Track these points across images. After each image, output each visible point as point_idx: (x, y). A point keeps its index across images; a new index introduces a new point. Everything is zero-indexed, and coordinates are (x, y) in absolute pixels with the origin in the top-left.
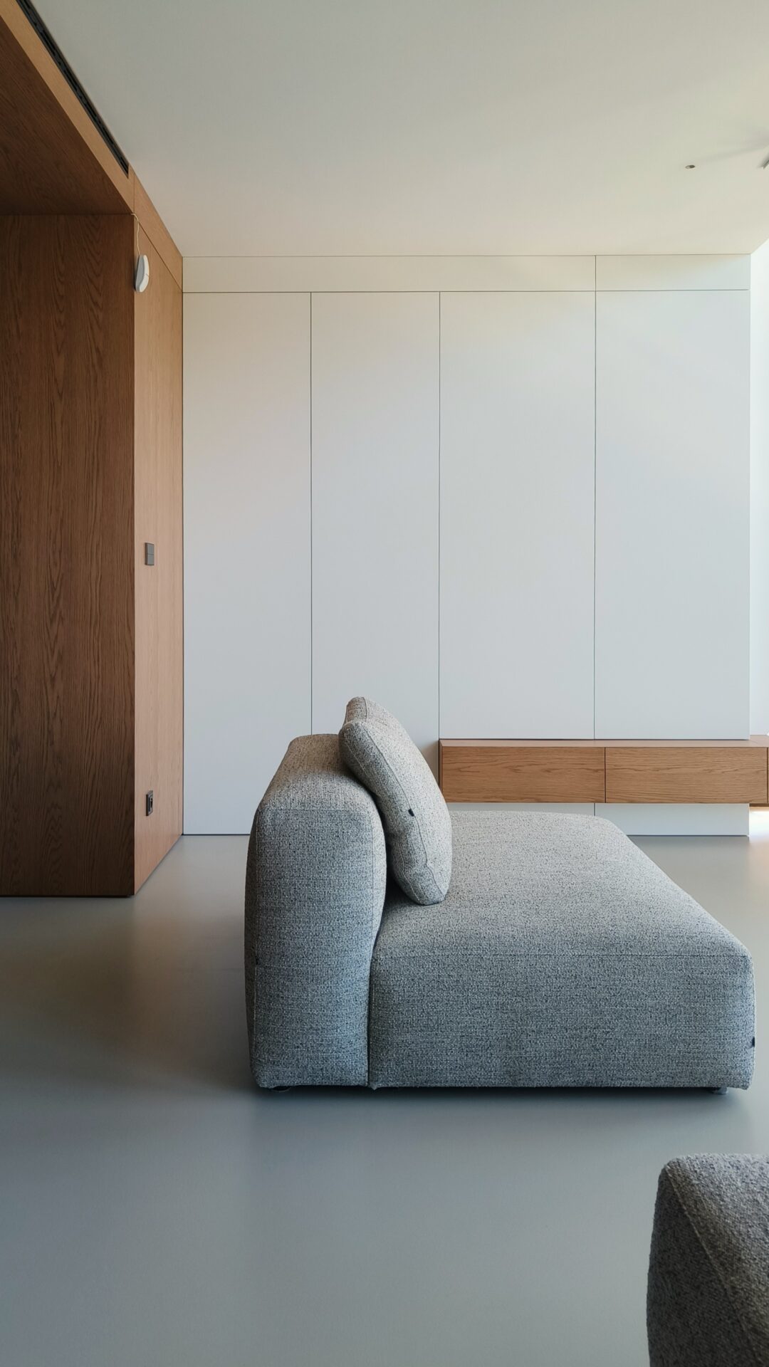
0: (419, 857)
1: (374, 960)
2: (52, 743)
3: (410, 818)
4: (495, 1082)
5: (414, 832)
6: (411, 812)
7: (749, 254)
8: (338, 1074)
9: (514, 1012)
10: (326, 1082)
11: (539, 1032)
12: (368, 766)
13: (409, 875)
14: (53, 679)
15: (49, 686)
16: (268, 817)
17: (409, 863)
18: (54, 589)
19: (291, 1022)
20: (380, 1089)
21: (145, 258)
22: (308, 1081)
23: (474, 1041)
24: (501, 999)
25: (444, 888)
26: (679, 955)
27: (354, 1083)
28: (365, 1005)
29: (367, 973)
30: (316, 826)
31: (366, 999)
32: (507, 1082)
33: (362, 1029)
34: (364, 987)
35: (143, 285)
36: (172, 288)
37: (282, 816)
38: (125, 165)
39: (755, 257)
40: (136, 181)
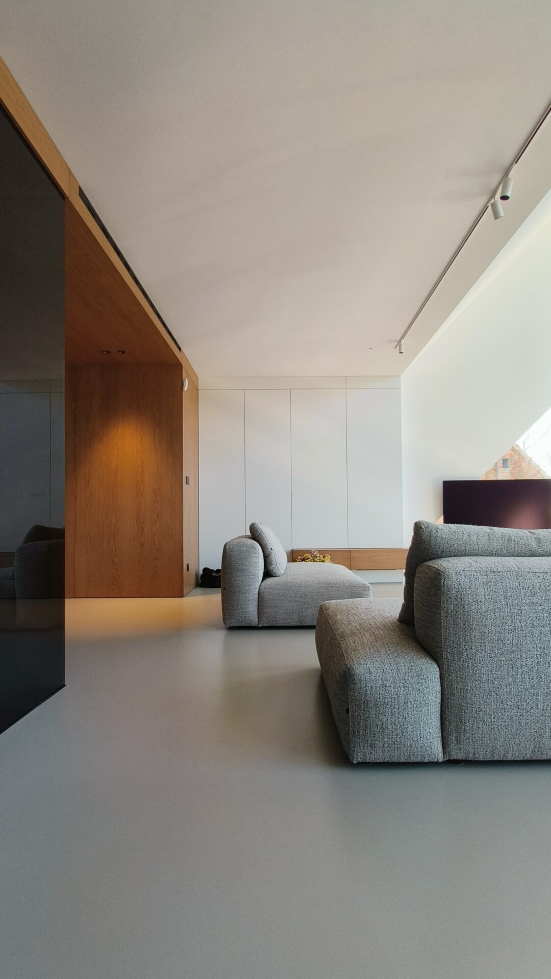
0: (274, 562)
1: (259, 589)
2: (155, 544)
3: (271, 551)
4: (295, 624)
5: (273, 554)
6: (271, 549)
7: (400, 376)
8: (249, 622)
9: (300, 602)
10: (246, 625)
11: (308, 608)
12: (258, 535)
13: (271, 568)
14: (155, 522)
15: (154, 524)
16: (228, 546)
17: (271, 564)
18: (155, 492)
19: (235, 606)
20: (262, 627)
21: (187, 379)
22: (240, 624)
23: (288, 611)
24: (297, 599)
25: (282, 572)
26: (349, 586)
27: (254, 625)
28: (257, 602)
29: (257, 592)
30: (242, 549)
31: (257, 600)
32: (299, 624)
33: (256, 608)
34: (256, 596)
35: (186, 388)
36: (195, 389)
37: (231, 546)
38: (180, 349)
39: (402, 376)
40: (184, 354)
